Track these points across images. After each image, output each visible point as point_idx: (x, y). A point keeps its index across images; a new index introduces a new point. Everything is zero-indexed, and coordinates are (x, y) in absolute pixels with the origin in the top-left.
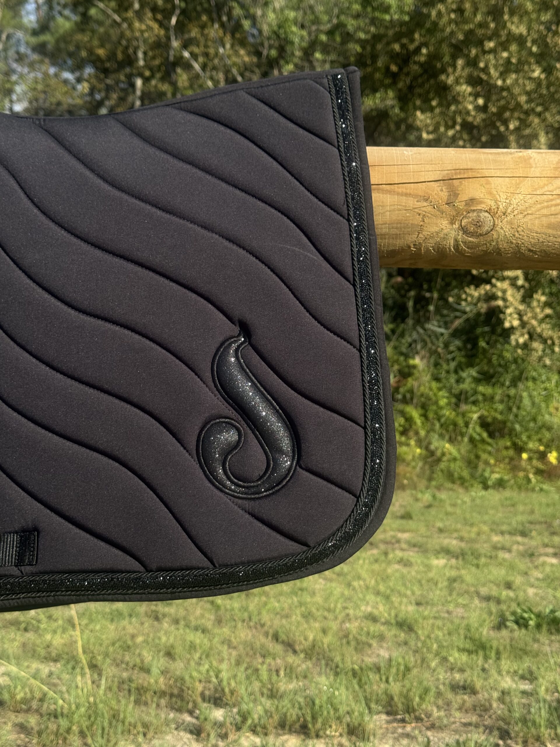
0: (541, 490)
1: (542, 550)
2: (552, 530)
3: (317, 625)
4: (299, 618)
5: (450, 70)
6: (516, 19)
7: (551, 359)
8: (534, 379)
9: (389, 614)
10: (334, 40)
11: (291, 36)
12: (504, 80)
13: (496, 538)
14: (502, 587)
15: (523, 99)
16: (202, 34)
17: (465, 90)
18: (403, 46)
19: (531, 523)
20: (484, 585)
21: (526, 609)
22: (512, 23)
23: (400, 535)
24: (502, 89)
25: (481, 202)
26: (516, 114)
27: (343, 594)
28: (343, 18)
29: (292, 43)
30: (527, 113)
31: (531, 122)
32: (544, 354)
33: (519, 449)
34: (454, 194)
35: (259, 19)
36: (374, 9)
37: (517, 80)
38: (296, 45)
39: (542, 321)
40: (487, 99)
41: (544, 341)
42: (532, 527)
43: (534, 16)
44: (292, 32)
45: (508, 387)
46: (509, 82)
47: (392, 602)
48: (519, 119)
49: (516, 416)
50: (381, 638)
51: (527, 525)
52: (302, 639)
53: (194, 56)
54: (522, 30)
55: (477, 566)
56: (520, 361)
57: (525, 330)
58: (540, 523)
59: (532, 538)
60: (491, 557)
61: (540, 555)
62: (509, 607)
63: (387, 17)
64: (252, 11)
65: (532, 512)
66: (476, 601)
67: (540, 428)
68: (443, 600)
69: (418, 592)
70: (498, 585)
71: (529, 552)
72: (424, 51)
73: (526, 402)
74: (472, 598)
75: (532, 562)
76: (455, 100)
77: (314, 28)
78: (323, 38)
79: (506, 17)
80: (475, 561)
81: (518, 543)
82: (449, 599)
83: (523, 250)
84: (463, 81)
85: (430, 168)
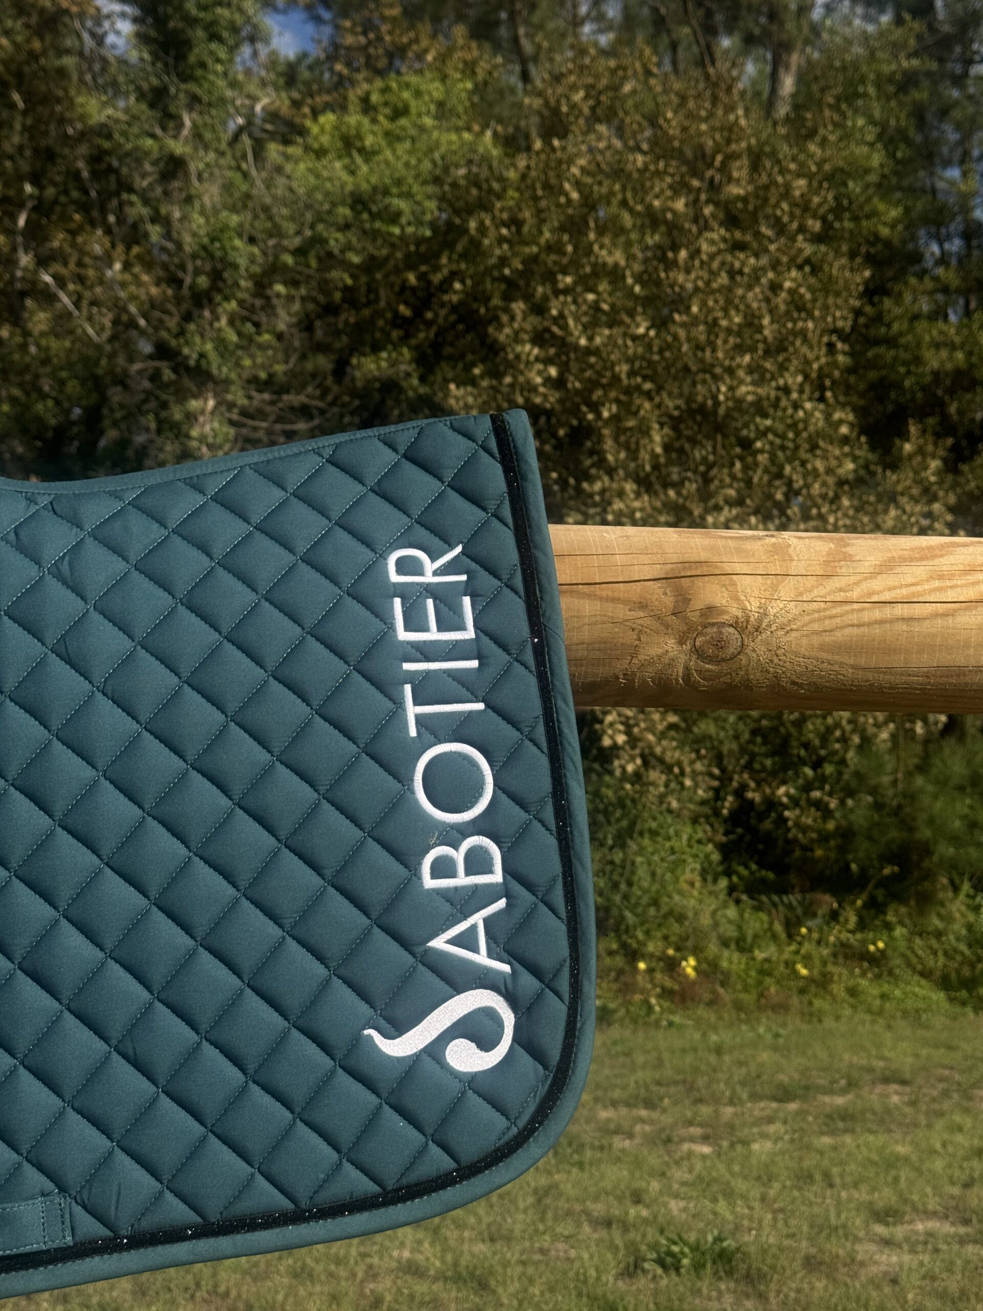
0: (671, 1024)
1: (682, 1132)
2: (696, 1094)
3: (320, 1289)
5: (505, 318)
6: (607, 241)
8: (654, 833)
9: (443, 1262)
10: (307, 264)
11: (233, 256)
12: (591, 339)
13: (604, 1114)
14: (628, 1202)
15: (623, 369)
16: (73, 245)
17: (529, 354)
18: (422, 277)
19: (659, 1083)
20: (596, 1199)
21: (676, 1238)
22: (602, 246)
24: (588, 351)
25: (723, 612)
26: (613, 394)
28: (320, 227)
29: (235, 267)
30: (628, 391)
31: (639, 408)
32: (668, 792)
33: (633, 956)
34: (683, 598)
35: (176, 225)
36: (373, 216)
37: (612, 338)
38: (242, 271)
39: (662, 736)
40: (564, 369)
41: (668, 768)
42: (662, 1090)
43: (634, 236)
44: (234, 249)
45: (611, 848)
46: (598, 340)
47: (446, 1239)
48: (617, 401)
49: (626, 897)
51: (656, 1089)
53: (60, 281)
54: (618, 257)
55: (581, 1165)
56: (628, 803)
57: (637, 751)
58: (676, 1083)
59: (664, 1111)
60: (602, 1148)
61: (682, 1140)
62: (644, 1236)
63: (397, 231)
64: (163, 211)
65: (660, 1064)
66: (587, 1228)
67: (665, 917)
68: (531, 1230)
69: (487, 1220)
70: (620, 1199)
71: (663, 1136)
72: (457, 286)
73: (642, 872)
74: (579, 1224)
75: (669, 1153)
76: (512, 366)
77: (271, 242)
78: (289, 260)
79: (592, 236)
80: (576, 1157)
81: (642, 1120)
82: (541, 1227)
83: (784, 682)
84: (526, 337)
85: (645, 559)
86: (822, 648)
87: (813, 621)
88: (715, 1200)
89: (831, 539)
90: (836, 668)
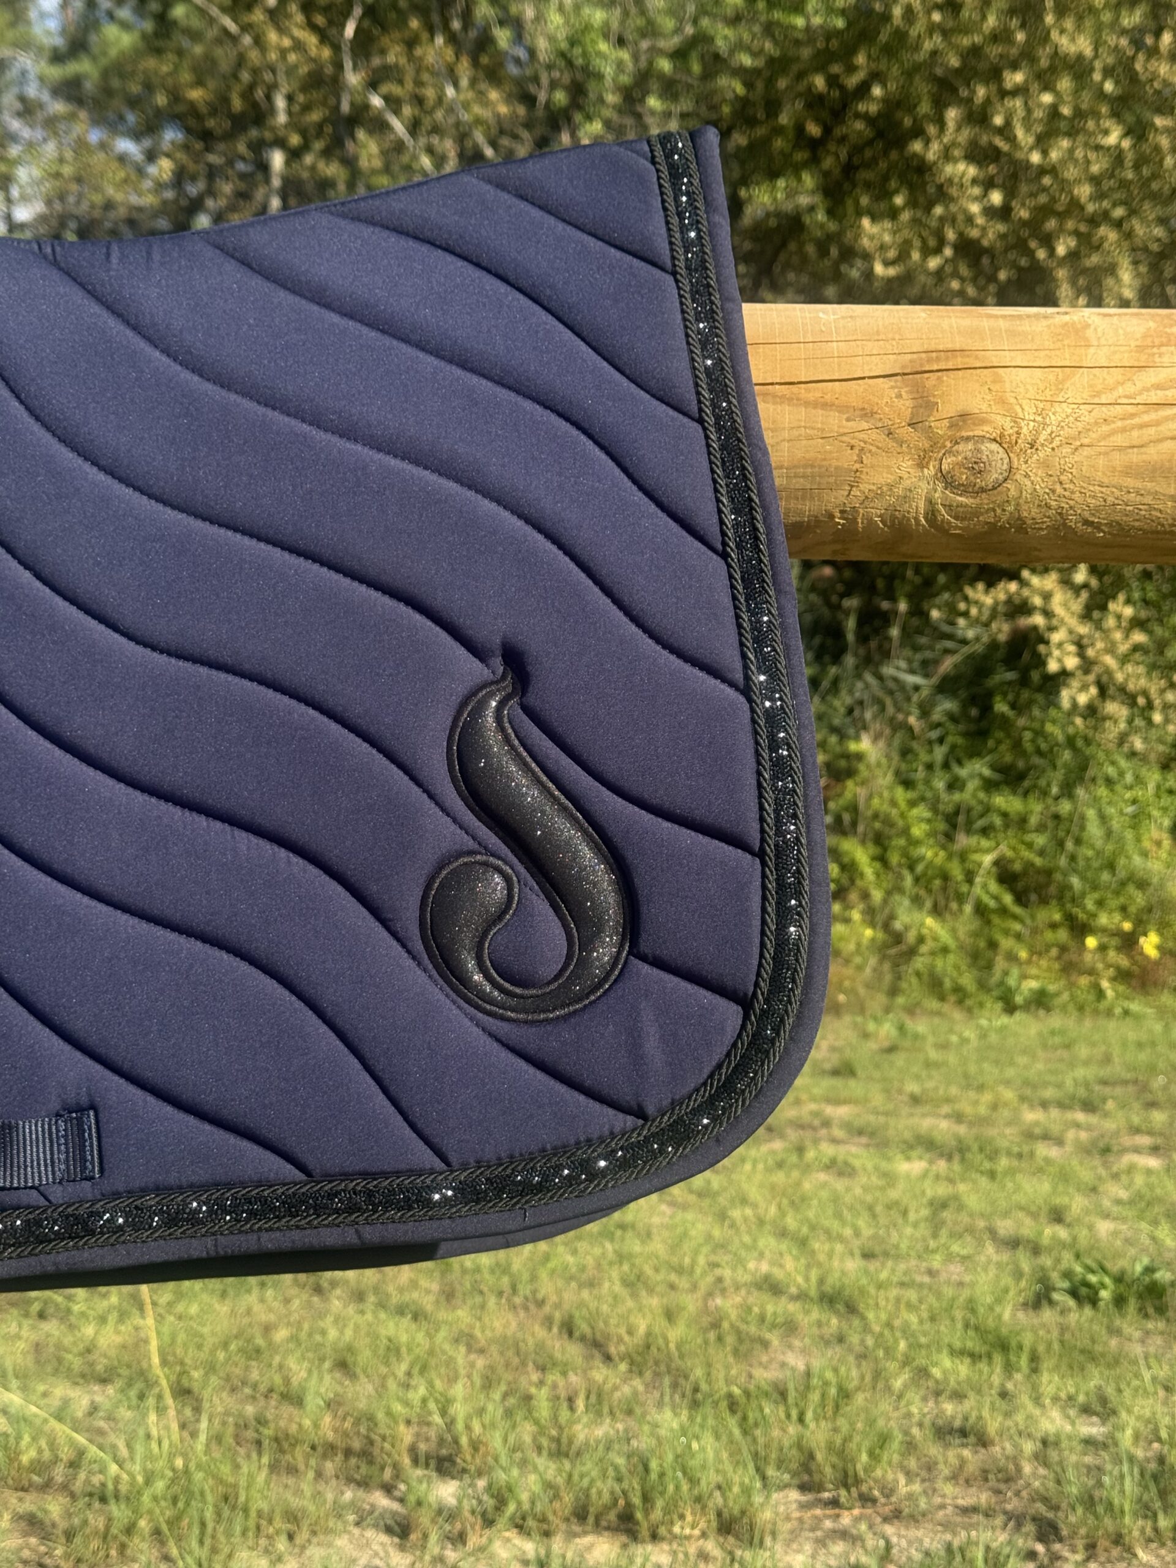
0: (1126, 1013)
1: (1127, 1141)
2: (1149, 1097)
3: (655, 1302)
4: (618, 1288)
5: (933, 130)
6: (1069, 23)
7: (1145, 740)
8: (1109, 782)
9: (807, 1279)
10: (688, 71)
11: (597, 63)
12: (1045, 153)
13: (1031, 1116)
14: (1043, 1219)
15: (1084, 191)
16: (411, 57)
17: (963, 175)
18: (833, 81)
19: (1104, 1082)
20: (1006, 1214)
21: (1094, 1265)
22: (1062, 31)
23: (829, 1110)
24: (1042, 171)
25: (983, 421)
26: (1070, 225)
27: (709, 1237)
28: (705, 22)
29: (600, 77)
30: (1094, 221)
31: (1103, 240)
32: (1132, 728)
33: (1080, 929)
34: (925, 403)
35: (529, 26)
37: (1071, 151)
38: (608, 81)
39: (1124, 660)
40: (1010, 193)
41: (1130, 699)
42: (1107, 1090)
43: (1107, 17)
44: (599, 54)
45: (1057, 799)
46: (1054, 155)
47: (813, 1252)
48: (1077, 233)
49: (1073, 859)
50: (790, 1328)
51: (1097, 1088)
52: (622, 1331)
53: (393, 105)
54: (1083, 45)
55: (992, 1175)
56: (1080, 743)
57: (1091, 678)
58: (1125, 1083)
59: (1106, 1115)
60: (1020, 1156)
61: (1124, 1150)
62: (1058, 1261)
63: (800, 22)
64: (514, 9)
65: (1107, 1059)
66: (990, 1249)
67: (1123, 884)
68: (919, 1246)
69: (867, 1232)
70: (1035, 1216)
71: (1101, 1145)
72: (877, 91)
73: (1094, 830)
74: (980, 1243)
75: (1106, 1165)
76: (942, 194)
77: (645, 45)
78: (665, 65)
79: (1049, 19)
80: (987, 1165)
81: (1078, 1126)
82: (932, 1244)
83: (1072, 520)
84: (957, 153)
85: (872, 347)
86: (1128, 471)
87: (1113, 433)
88: (1155, 1223)
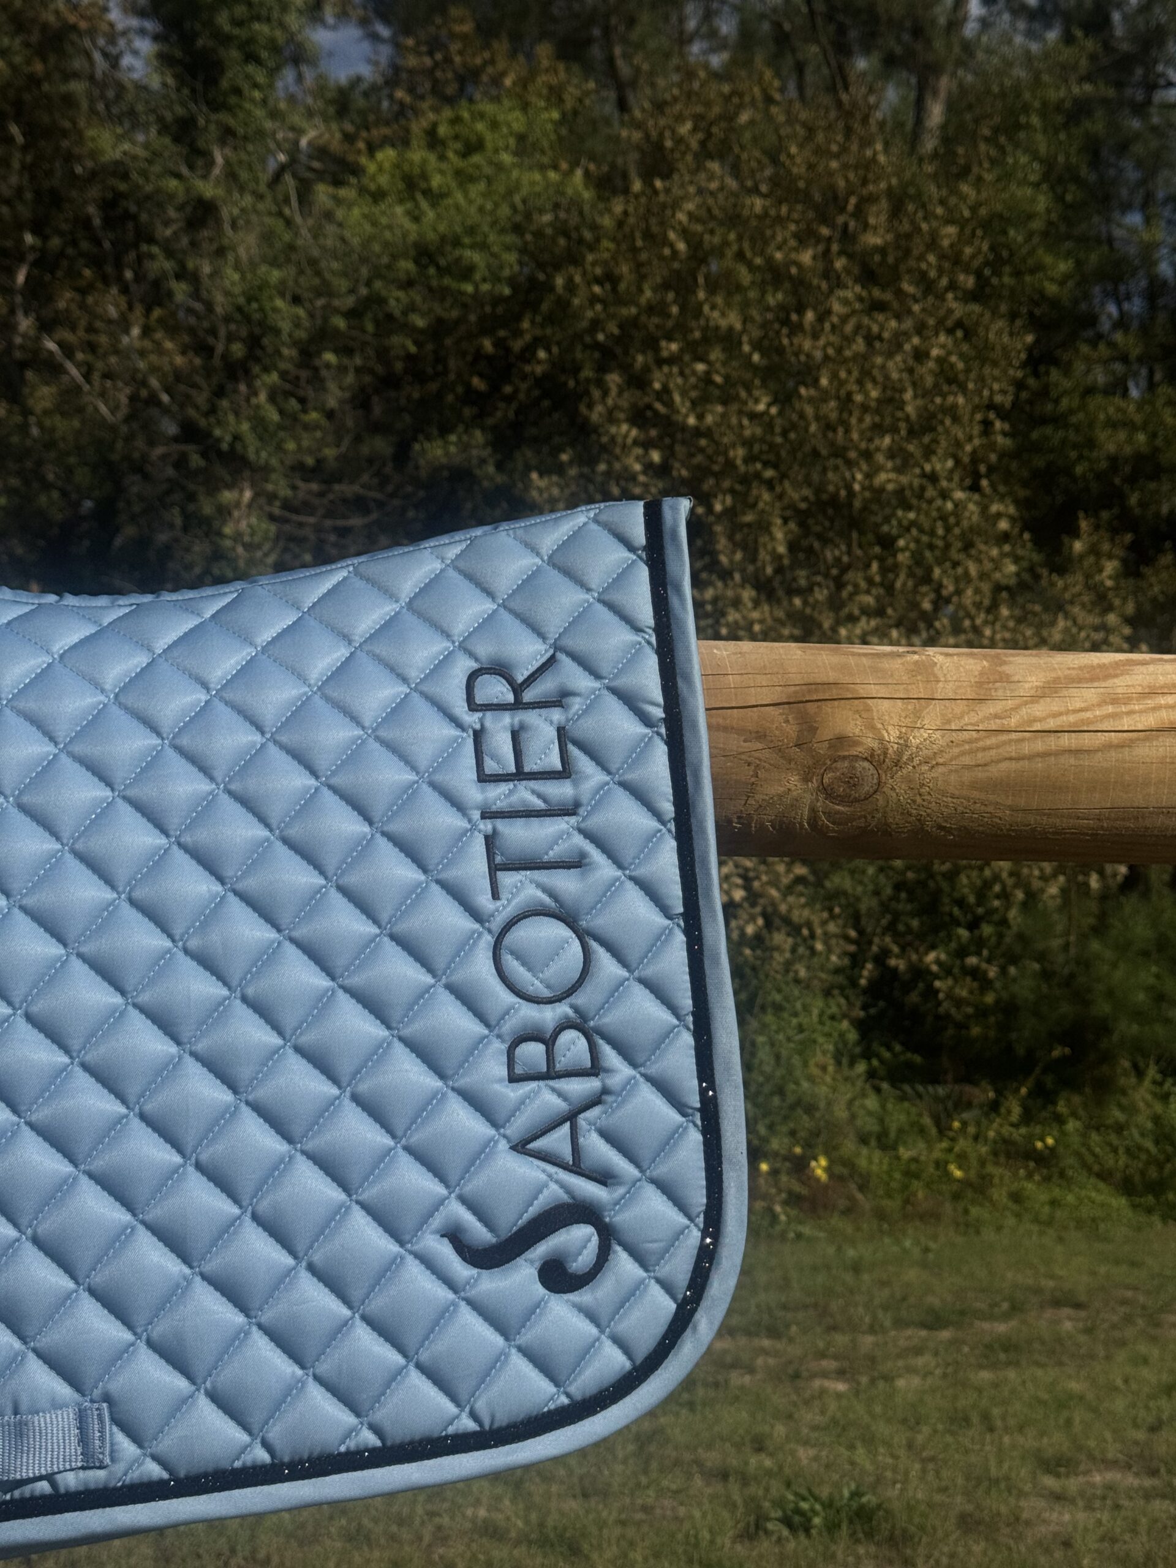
0: (799, 1236)
1: (814, 1366)
2: (829, 1320)
3: (379, 1555)
5: (596, 393)
6: (719, 300)
7: (808, 968)
8: (778, 1008)
9: (527, 1522)
10: (363, 330)
11: (274, 318)
12: (700, 417)
13: (719, 1345)
14: (747, 1449)
15: (739, 454)
16: (82, 305)
17: (626, 436)
18: (499, 343)
19: (785, 1307)
20: (710, 1447)
21: (804, 1493)
22: (713, 307)
24: (698, 432)
25: (856, 743)
26: (726, 484)
28: (378, 284)
29: (277, 332)
30: (747, 481)
31: (758, 498)
32: (796, 958)
34: (808, 727)
35: (206, 281)
36: (442, 271)
37: (723, 416)
38: (285, 337)
39: (789, 890)
40: (669, 453)
41: (794, 929)
42: (789, 1316)
43: (752, 294)
44: (275, 310)
46: (709, 419)
47: (530, 1494)
48: (732, 491)
51: (780, 1314)
53: (68, 350)
54: (733, 320)
55: (691, 1406)
56: (748, 971)
57: (758, 909)
58: (806, 1307)
59: (791, 1340)
60: (716, 1385)
61: (813, 1376)
62: (767, 1490)
63: (469, 288)
64: (190, 265)
65: (785, 1284)
66: (698, 1482)
67: (793, 1107)
68: (631, 1483)
70: (739, 1446)
71: (790, 1371)
72: (542, 354)
73: (764, 1055)
74: (689, 1476)
75: (797, 1391)
76: (607, 453)
77: (320, 302)
78: (340, 323)
79: (701, 295)
80: (686, 1397)
81: (764, 1352)
82: (644, 1480)
83: (929, 825)
84: (621, 416)
85: (763, 680)
86: (974, 785)
87: (963, 753)
88: (852, 1447)
89: (985, 657)
90: (990, 809)
